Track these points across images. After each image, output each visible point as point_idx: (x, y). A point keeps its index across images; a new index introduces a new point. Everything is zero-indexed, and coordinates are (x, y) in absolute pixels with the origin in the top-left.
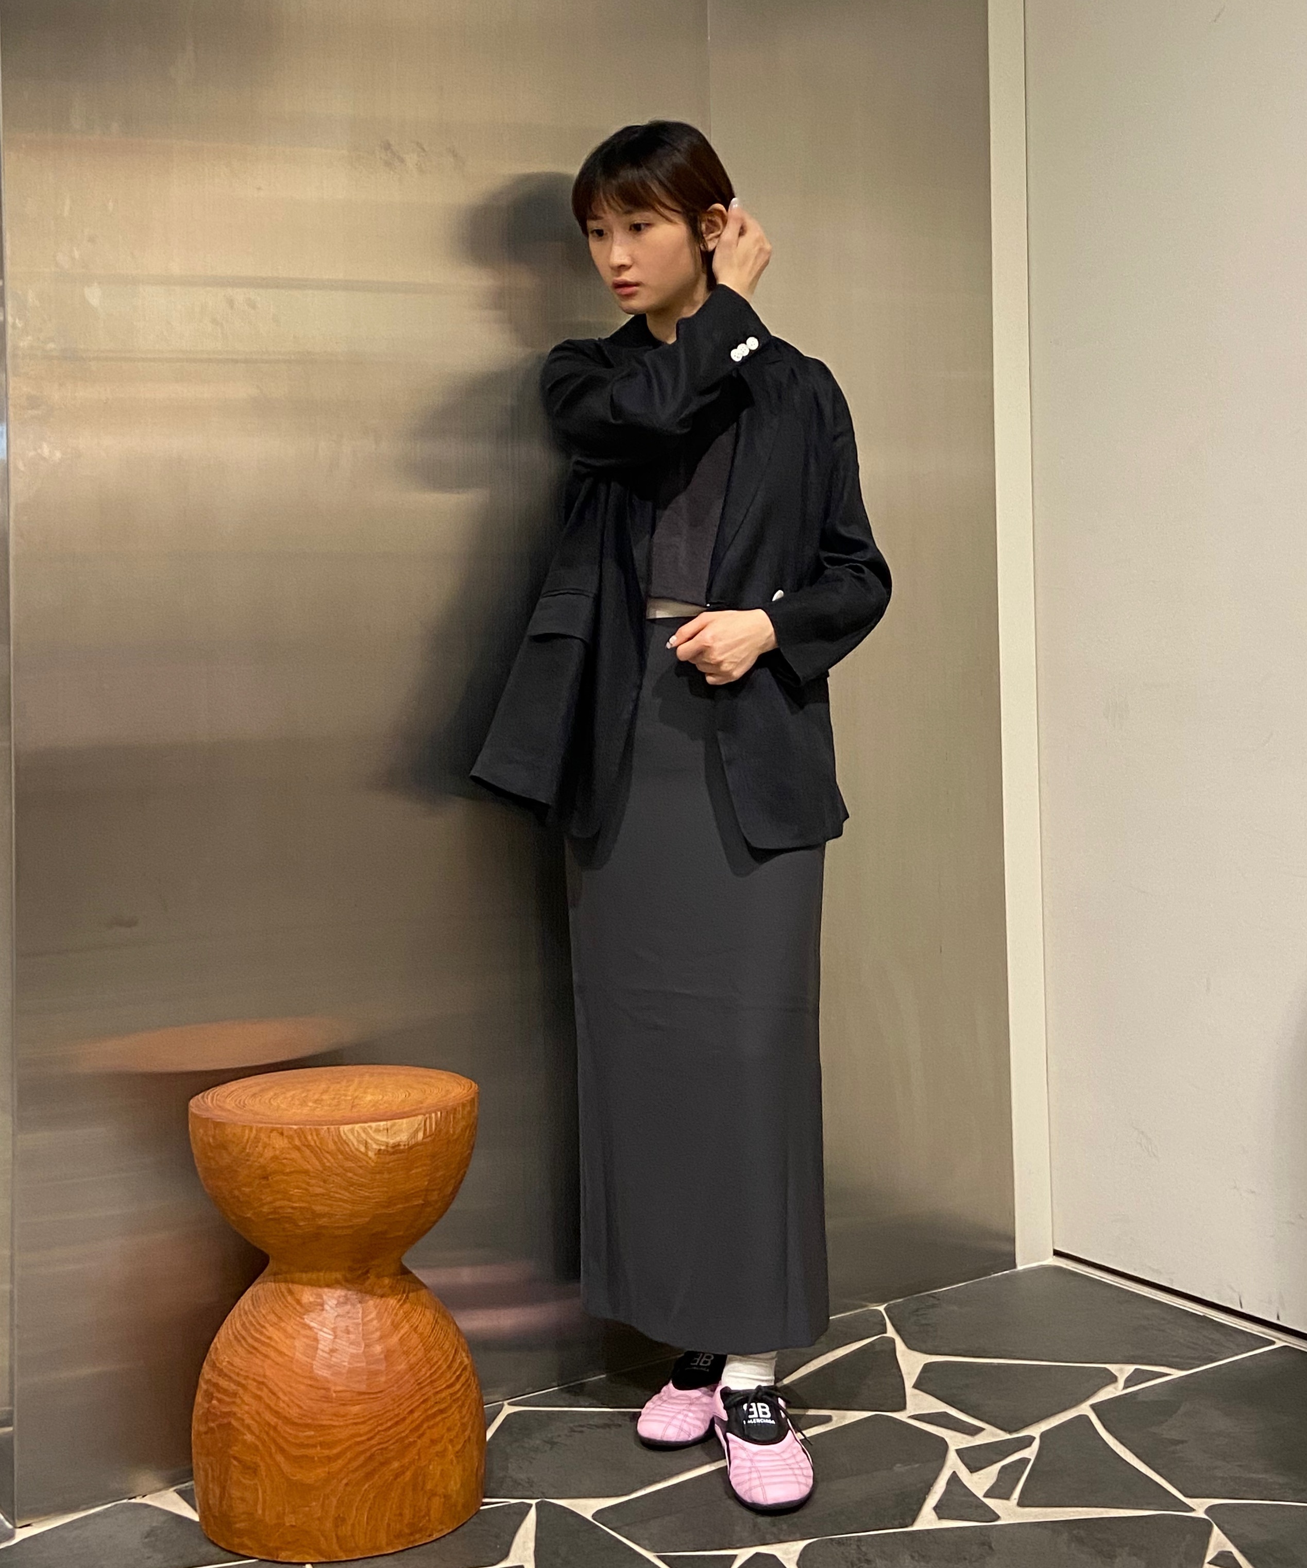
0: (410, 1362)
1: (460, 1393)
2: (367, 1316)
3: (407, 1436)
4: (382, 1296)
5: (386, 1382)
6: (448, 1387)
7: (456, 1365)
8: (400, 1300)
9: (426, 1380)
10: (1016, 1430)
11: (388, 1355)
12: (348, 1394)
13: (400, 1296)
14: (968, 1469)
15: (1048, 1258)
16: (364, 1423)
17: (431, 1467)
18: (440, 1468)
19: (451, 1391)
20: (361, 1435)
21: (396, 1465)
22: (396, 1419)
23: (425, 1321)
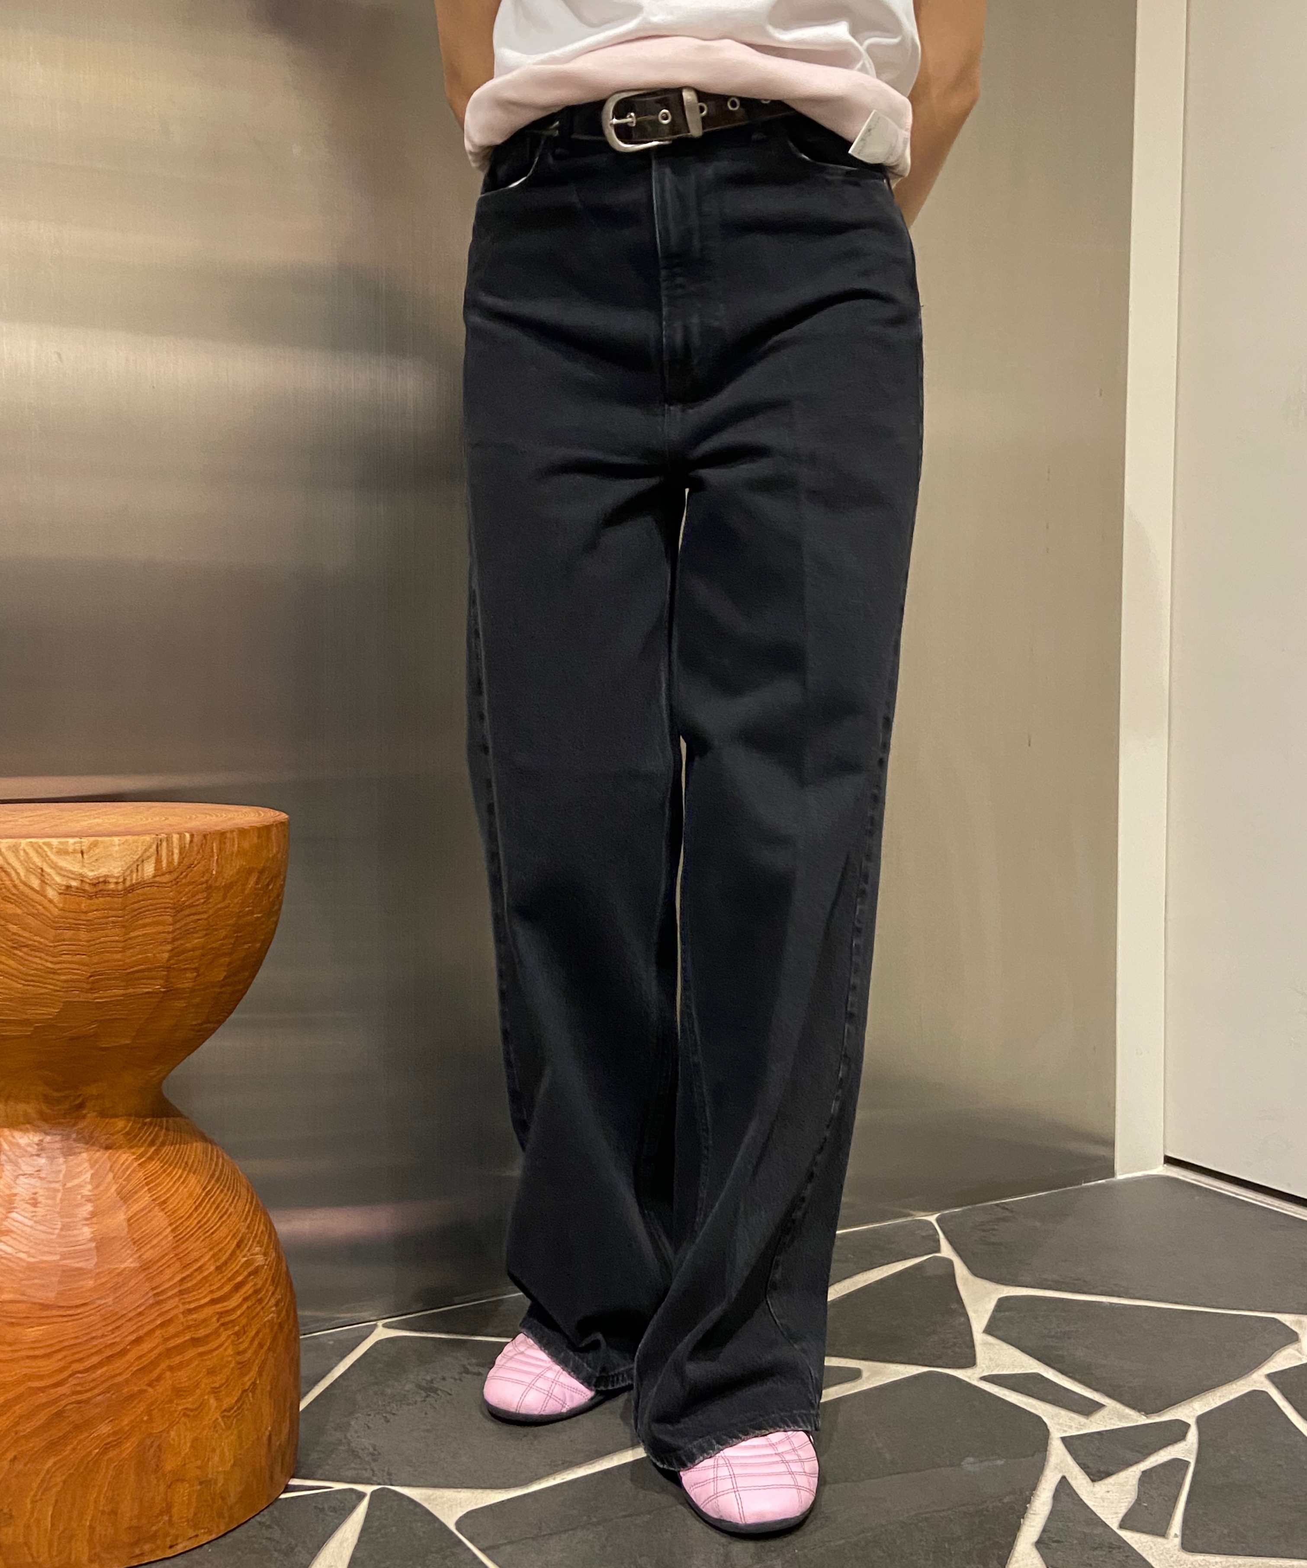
0: (144, 1257)
1: (239, 1313)
2: (73, 1178)
3: (127, 1381)
4: (107, 1148)
5: (94, 1289)
6: (213, 1302)
7: (234, 1267)
8: (141, 1156)
9: (171, 1288)
10: (1157, 1410)
11: (102, 1244)
12: (22, 1307)
13: (143, 1149)
14: (1088, 1474)
15: (1156, 1166)
16: (48, 1356)
17: (173, 1433)
18: (190, 1436)
19: (219, 1307)
20: (41, 1378)
21: (105, 1429)
22: (109, 1353)
23: (184, 1191)
